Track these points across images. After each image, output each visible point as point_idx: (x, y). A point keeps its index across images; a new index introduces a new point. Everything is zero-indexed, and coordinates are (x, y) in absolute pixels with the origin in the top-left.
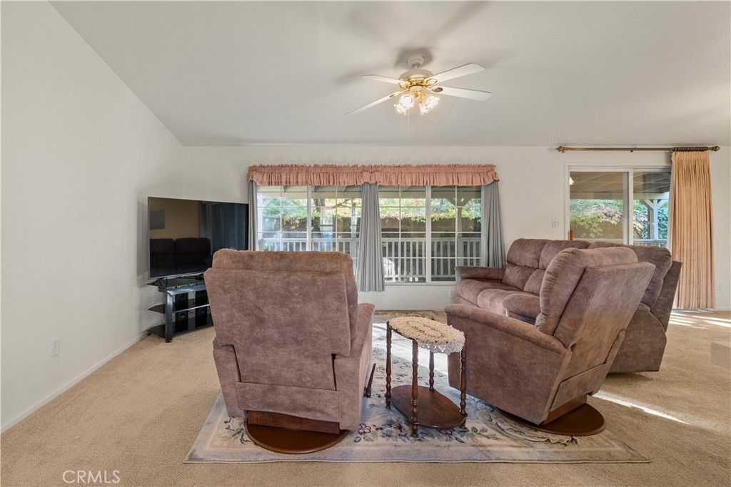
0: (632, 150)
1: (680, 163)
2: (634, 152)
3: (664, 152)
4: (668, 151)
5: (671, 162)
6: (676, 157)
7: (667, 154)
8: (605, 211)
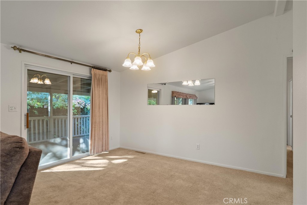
0: (72, 62)
1: (95, 75)
2: (73, 64)
3: (88, 68)
4: (90, 68)
5: (91, 74)
6: (94, 71)
7: (90, 69)
8: (78, 102)
